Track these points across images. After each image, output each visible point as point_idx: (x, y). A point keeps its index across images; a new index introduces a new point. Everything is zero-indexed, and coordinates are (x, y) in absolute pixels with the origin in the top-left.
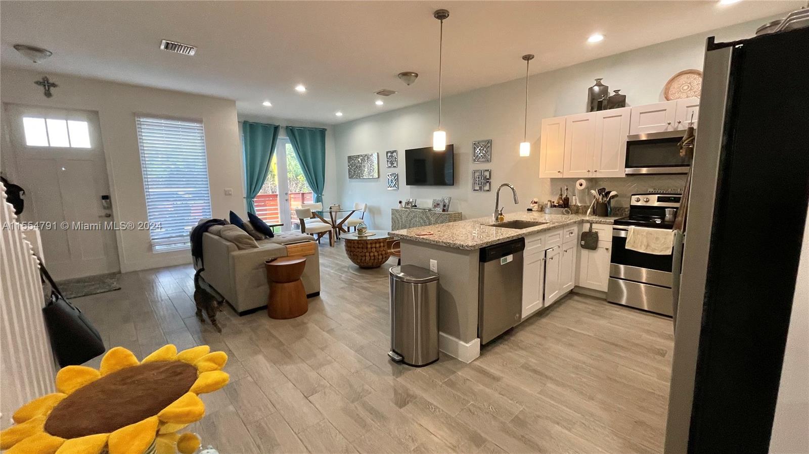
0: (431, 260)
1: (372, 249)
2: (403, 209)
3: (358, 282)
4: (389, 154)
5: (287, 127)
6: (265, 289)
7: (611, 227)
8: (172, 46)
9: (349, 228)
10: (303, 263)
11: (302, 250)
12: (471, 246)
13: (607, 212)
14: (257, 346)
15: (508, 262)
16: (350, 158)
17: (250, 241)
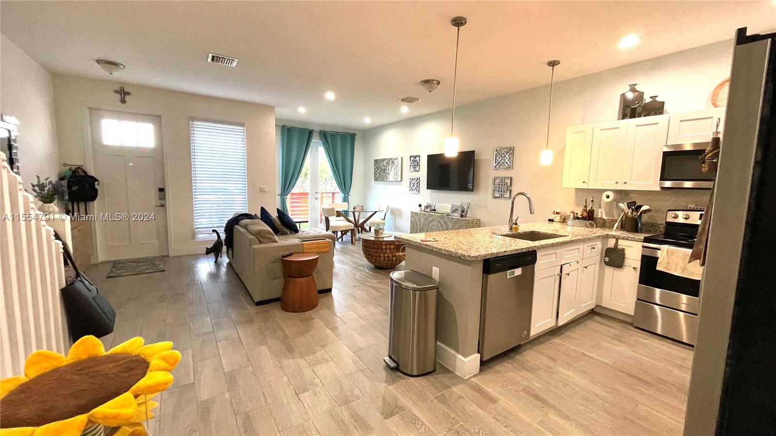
0: (433, 267)
1: (387, 250)
2: (423, 212)
3: (370, 282)
4: (412, 159)
5: (320, 132)
6: (279, 283)
7: (641, 244)
8: (217, 59)
9: (370, 228)
10: (316, 260)
11: (317, 247)
12: (473, 257)
13: (638, 228)
14: (265, 336)
15: (515, 275)
16: (376, 161)
17: (271, 236)
